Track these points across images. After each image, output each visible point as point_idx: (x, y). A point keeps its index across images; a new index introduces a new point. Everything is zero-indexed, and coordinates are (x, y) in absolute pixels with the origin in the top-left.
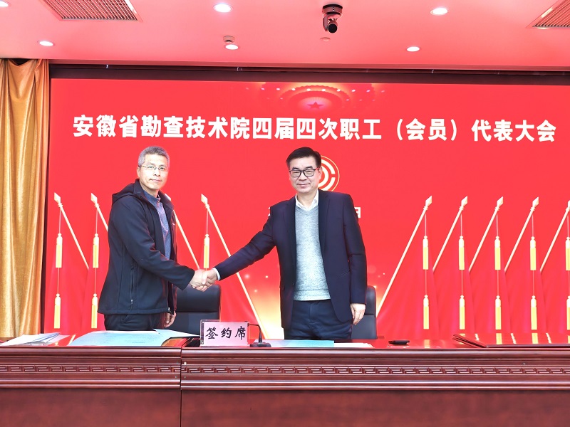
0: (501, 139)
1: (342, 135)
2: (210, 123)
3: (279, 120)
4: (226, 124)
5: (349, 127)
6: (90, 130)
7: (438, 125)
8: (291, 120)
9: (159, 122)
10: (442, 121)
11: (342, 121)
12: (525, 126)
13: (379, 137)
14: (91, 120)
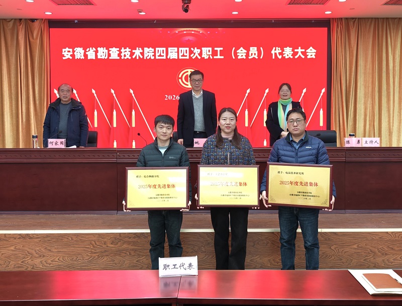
0: (287, 57)
1: (203, 56)
2: (133, 51)
3: (169, 49)
4: (142, 51)
5: (206, 52)
6: (71, 55)
7: (253, 50)
8: (176, 49)
9: (107, 51)
10: (256, 48)
11: (203, 49)
12: (300, 50)
13: (222, 57)
14: (71, 50)
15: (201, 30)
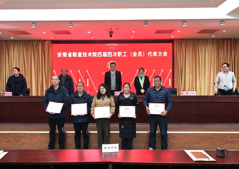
0: (154, 56)
1: (118, 56)
2: (88, 54)
3: (104, 52)
4: (92, 54)
5: (119, 54)
6: (61, 55)
7: (140, 53)
8: (106, 52)
9: (77, 53)
10: (141, 52)
11: (118, 52)
12: (160, 53)
13: (126, 56)
14: (61, 53)
15: (117, 45)
